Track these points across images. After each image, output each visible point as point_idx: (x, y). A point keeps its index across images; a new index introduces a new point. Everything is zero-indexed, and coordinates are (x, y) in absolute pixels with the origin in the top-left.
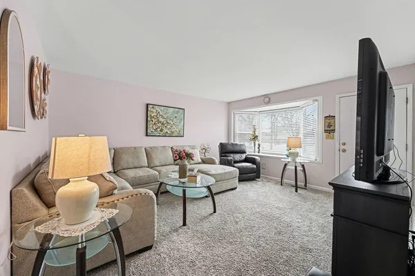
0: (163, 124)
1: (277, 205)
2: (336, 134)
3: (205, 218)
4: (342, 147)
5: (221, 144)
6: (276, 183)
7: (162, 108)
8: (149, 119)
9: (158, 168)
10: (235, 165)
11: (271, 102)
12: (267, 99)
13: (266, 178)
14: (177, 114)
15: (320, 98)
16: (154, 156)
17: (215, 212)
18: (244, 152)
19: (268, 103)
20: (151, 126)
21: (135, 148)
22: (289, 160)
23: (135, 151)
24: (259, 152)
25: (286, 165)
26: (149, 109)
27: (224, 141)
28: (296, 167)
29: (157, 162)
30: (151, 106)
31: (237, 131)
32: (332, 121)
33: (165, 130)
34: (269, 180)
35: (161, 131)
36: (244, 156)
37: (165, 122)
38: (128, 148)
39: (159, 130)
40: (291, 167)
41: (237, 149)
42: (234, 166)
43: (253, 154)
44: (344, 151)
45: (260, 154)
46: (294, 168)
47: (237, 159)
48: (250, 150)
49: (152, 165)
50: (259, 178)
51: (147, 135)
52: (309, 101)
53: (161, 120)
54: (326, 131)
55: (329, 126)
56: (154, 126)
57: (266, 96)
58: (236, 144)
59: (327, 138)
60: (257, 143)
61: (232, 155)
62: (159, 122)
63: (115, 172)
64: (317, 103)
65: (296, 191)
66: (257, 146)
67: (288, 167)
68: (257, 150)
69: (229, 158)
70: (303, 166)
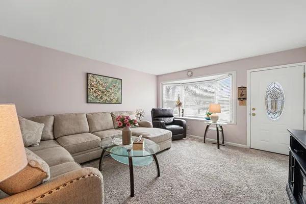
0: (103, 92)
1: (209, 163)
2: (248, 101)
3: (152, 183)
4: (252, 112)
5: (153, 109)
6: (200, 141)
7: (102, 78)
8: (89, 87)
9: (100, 133)
10: (167, 127)
11: (193, 75)
12: (190, 73)
13: (190, 137)
14: (116, 83)
15: (234, 73)
16: (96, 122)
17: (159, 175)
18: (171, 116)
19: (191, 76)
20: (92, 93)
21: (76, 114)
22: (211, 122)
23: (76, 118)
24: (183, 116)
25: (208, 126)
26: (89, 78)
27: (155, 107)
28: (217, 128)
29: (98, 127)
30: (91, 75)
31: (165, 99)
32: (244, 91)
33: (105, 98)
34: (193, 139)
35: (101, 98)
36: (172, 119)
37: (105, 91)
38: (69, 115)
39: (99, 97)
40: (213, 129)
41: (166, 113)
42: (166, 129)
43: (178, 117)
44: (254, 115)
45: (184, 117)
46: (216, 129)
47: (167, 122)
48: (176, 115)
49: (94, 130)
50: (185, 137)
51: (88, 102)
52: (226, 75)
53: (102, 88)
54: (239, 99)
55: (242, 95)
56: (94, 94)
57: (189, 70)
58: (166, 110)
59: (240, 104)
60: (181, 109)
61: (163, 119)
62: (99, 90)
63: (55, 139)
64: (231, 76)
65: (219, 148)
66: (181, 111)
67: (210, 128)
68: (181, 114)
69: (162, 121)
70: (221, 127)
